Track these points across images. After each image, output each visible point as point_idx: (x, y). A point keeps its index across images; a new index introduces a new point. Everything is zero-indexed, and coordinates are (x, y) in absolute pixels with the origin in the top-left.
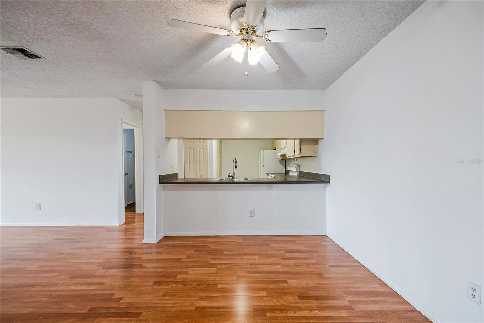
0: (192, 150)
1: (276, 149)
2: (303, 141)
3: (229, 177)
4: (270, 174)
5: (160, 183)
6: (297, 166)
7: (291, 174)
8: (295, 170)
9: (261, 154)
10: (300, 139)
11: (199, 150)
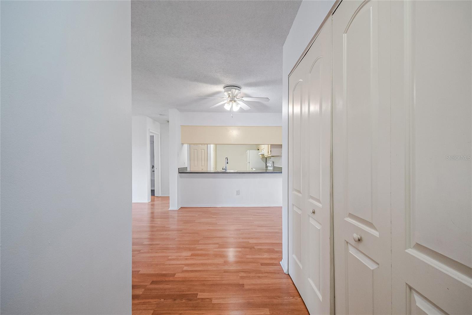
0: (196, 150)
1: (259, 150)
2: (273, 146)
3: (223, 169)
4: (253, 169)
5: (179, 173)
6: (272, 162)
7: (269, 168)
8: (270, 165)
9: (247, 153)
10: (271, 145)
11: (201, 151)
